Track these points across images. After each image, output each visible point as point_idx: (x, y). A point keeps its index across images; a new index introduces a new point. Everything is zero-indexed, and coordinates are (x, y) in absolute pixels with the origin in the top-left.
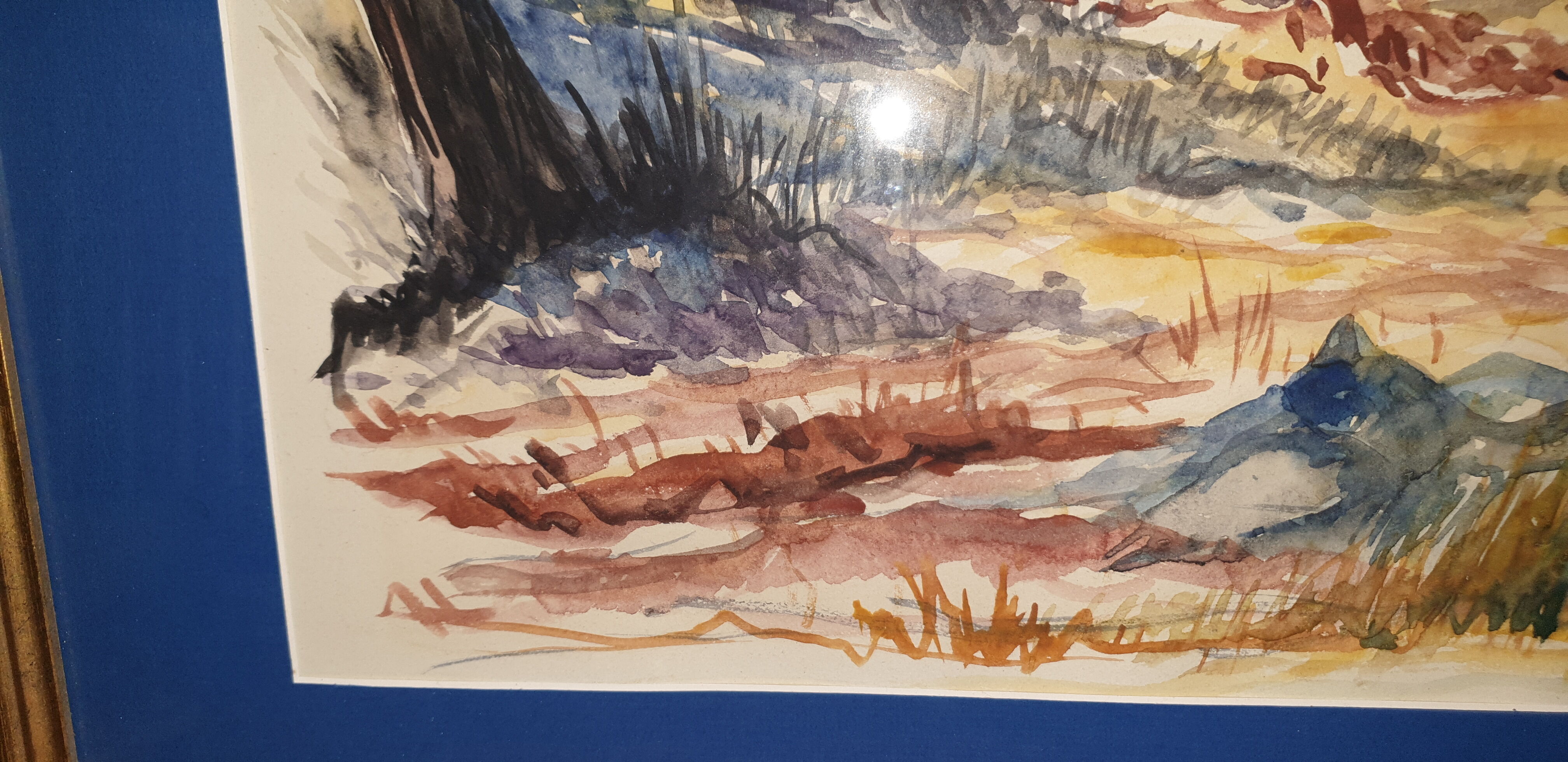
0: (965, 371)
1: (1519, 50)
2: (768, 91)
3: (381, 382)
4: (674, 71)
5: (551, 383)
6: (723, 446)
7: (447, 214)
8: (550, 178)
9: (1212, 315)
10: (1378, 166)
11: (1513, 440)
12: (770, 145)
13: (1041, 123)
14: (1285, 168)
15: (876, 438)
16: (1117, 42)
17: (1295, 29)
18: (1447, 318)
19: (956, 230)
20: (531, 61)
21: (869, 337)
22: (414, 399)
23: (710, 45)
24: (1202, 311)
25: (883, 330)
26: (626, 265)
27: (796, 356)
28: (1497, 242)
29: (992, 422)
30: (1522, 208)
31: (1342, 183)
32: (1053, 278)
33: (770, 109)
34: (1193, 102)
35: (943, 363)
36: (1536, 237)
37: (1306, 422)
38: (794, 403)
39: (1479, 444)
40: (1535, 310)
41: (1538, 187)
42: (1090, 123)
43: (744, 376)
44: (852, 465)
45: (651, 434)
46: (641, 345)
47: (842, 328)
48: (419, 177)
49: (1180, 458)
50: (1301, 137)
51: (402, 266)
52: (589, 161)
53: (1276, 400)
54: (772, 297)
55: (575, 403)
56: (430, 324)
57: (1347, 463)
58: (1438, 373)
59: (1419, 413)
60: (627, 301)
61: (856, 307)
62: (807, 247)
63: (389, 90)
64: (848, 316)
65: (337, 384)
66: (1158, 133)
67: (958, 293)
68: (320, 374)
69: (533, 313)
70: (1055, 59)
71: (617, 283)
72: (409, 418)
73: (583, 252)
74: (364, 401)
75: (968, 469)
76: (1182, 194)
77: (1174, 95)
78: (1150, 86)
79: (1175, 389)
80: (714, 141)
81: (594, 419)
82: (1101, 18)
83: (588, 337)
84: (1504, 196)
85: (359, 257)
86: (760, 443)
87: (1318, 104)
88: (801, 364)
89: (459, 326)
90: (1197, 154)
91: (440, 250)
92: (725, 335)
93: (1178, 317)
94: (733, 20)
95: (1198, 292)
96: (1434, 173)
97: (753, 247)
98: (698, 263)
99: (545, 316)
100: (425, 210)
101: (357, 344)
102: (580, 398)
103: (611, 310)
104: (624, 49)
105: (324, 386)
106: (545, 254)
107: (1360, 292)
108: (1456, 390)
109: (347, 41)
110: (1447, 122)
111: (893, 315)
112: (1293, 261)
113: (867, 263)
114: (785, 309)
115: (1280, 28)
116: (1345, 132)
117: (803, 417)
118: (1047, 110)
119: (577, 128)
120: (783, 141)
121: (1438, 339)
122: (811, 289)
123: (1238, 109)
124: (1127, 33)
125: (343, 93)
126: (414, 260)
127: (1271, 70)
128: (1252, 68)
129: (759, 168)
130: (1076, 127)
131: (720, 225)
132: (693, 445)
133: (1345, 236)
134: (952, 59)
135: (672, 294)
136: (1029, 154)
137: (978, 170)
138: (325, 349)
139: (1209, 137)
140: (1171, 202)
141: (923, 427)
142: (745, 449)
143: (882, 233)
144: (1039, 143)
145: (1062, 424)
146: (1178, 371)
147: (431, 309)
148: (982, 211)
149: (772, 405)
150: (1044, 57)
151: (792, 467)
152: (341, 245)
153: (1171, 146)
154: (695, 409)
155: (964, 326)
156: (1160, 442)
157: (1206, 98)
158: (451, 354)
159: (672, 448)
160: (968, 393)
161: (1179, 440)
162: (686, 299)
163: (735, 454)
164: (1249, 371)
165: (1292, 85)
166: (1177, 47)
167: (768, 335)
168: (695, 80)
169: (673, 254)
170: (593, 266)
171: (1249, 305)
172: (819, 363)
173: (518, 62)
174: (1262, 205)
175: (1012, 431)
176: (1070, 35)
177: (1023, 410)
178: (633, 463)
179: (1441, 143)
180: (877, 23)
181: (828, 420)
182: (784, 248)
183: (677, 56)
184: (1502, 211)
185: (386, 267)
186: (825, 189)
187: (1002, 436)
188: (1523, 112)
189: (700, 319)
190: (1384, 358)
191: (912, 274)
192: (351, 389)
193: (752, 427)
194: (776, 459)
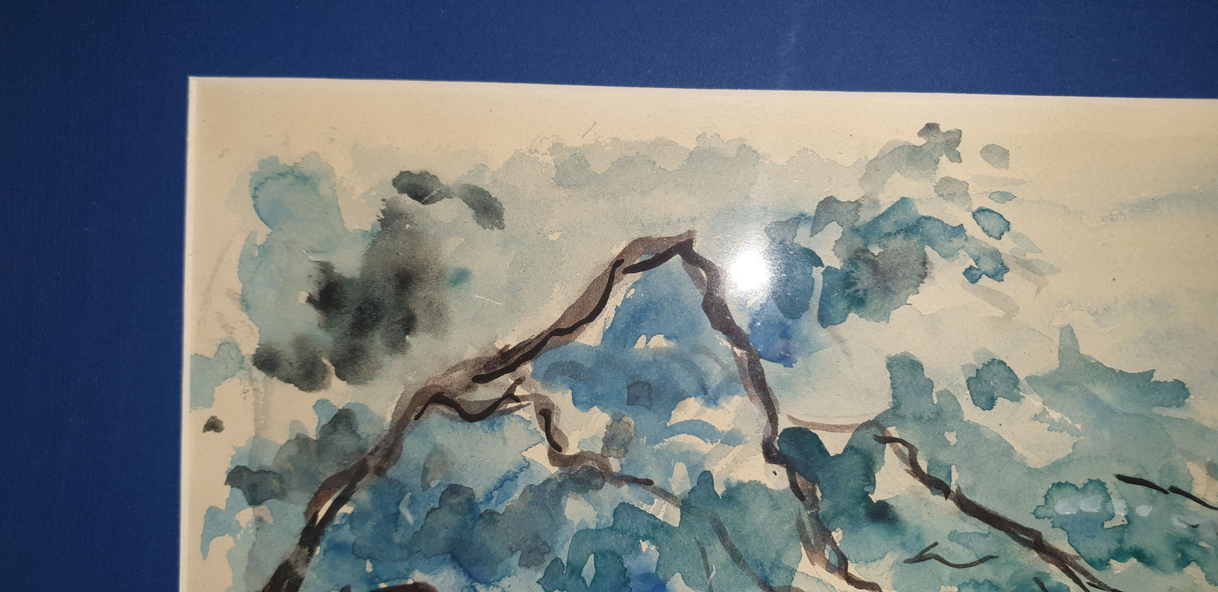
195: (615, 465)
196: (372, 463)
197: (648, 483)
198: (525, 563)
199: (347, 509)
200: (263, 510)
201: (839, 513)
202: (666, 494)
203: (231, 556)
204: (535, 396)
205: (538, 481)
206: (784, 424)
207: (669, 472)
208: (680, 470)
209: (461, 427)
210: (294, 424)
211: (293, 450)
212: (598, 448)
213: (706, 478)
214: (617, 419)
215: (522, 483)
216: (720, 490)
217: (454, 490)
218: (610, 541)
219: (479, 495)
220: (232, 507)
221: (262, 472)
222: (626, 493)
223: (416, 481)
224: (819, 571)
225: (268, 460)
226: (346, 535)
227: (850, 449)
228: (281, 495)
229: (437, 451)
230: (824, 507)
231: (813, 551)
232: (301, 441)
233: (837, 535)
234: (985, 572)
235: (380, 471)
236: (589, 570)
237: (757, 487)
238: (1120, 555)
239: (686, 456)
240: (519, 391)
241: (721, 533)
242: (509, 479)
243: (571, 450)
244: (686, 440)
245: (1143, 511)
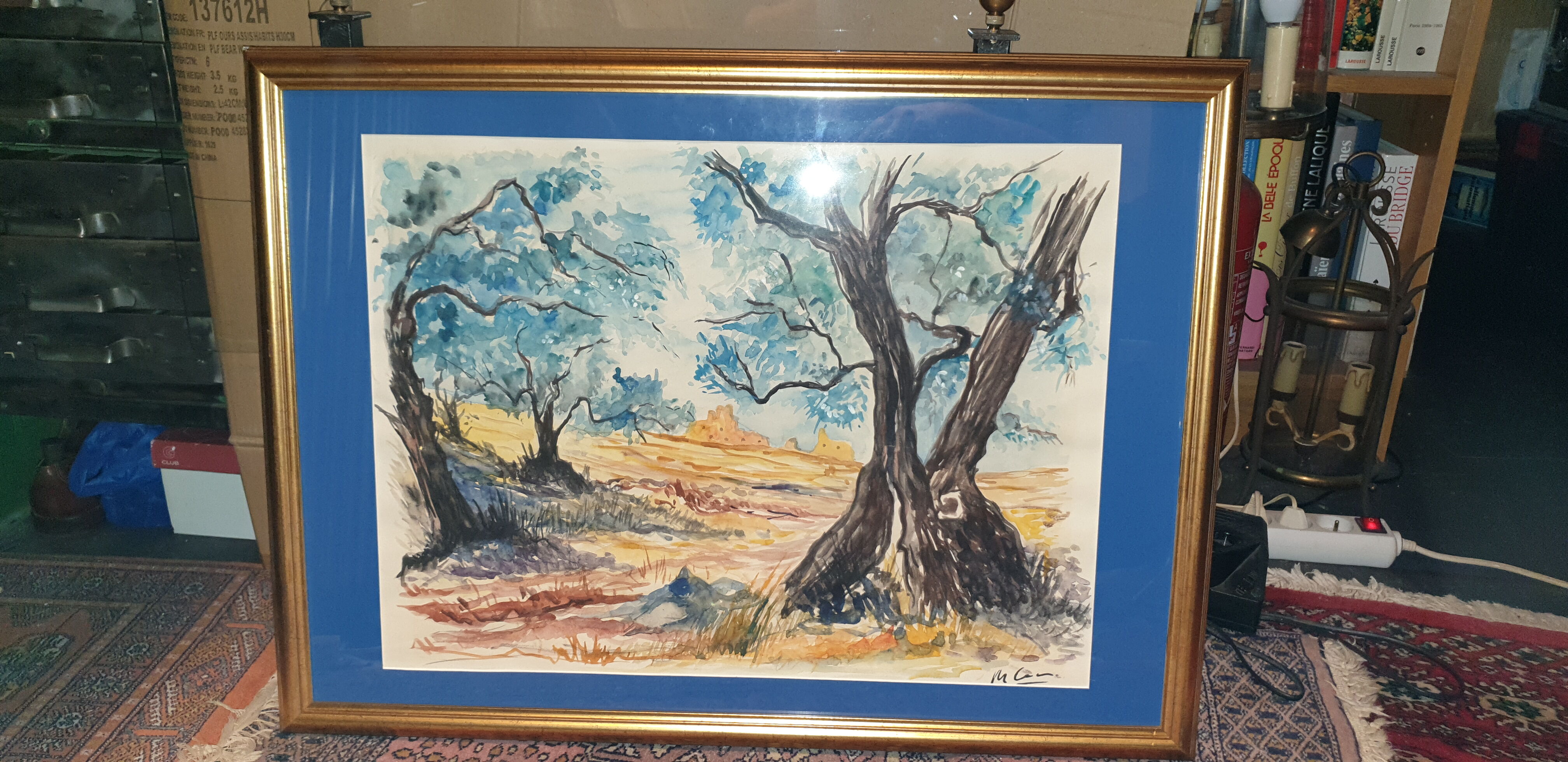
0: (584, 579)
1: (721, 501)
2: (529, 504)
3: (415, 579)
4: (504, 497)
5: (465, 581)
6: (515, 600)
7: (438, 533)
8: (467, 524)
9: (650, 565)
10: (690, 527)
11: (729, 600)
12: (529, 517)
13: (603, 514)
14: (667, 527)
15: (560, 598)
16: (621, 494)
17: (667, 492)
18: (711, 567)
19: (581, 540)
20: (463, 494)
21: (558, 570)
22: (425, 584)
23: (513, 491)
24: (647, 564)
25: (561, 567)
26: (488, 548)
27: (537, 574)
28: (720, 548)
29: (592, 593)
30: (726, 539)
31: (681, 531)
32: (607, 554)
33: (529, 508)
34: (642, 510)
35: (578, 577)
36: (731, 547)
37: (675, 594)
38: (535, 587)
39: (721, 601)
40: (732, 566)
41: (730, 534)
42: (615, 514)
43: (521, 579)
44: (552, 605)
45: (494, 596)
46: (491, 570)
47: (549, 566)
48: (430, 523)
49: (643, 604)
50: (670, 519)
51: (423, 547)
52: (479, 520)
53: (667, 588)
54: (530, 557)
55: (472, 587)
56: (431, 563)
57: (688, 606)
58: (709, 582)
59: (704, 593)
60: (488, 558)
61: (554, 561)
62: (539, 544)
63: (423, 500)
64: (552, 563)
65: (402, 580)
66: (633, 517)
67: (581, 558)
68: (398, 577)
69: (461, 561)
70: (605, 499)
71: (486, 553)
72: (423, 590)
73: (476, 545)
74: (410, 584)
75: (585, 607)
76: (640, 533)
77: (637, 508)
78: (630, 506)
79: (641, 585)
80: (514, 516)
81: (477, 591)
82: (617, 488)
83: (476, 568)
84: (721, 536)
85: (411, 544)
86: (526, 599)
87: (674, 512)
88: (538, 576)
89: (439, 564)
90: (643, 523)
91: (435, 543)
92: (516, 568)
93: (640, 565)
94: (520, 485)
95: (646, 559)
96: (703, 530)
97: (525, 543)
98: (509, 548)
99: (464, 562)
100: (431, 532)
101: (409, 568)
102: (474, 586)
103: (483, 560)
104: (490, 491)
105: (399, 580)
106: (465, 545)
107: (688, 560)
108: (714, 587)
109: (411, 486)
110: (706, 517)
111: (564, 563)
112: (671, 551)
113: (557, 549)
114: (534, 561)
115: (663, 492)
116: (681, 519)
117: (538, 591)
118: (604, 511)
119: (476, 511)
120: (533, 516)
121: (708, 573)
122: (540, 555)
123: (654, 512)
124: (624, 492)
125: (410, 500)
126: (427, 546)
127: (662, 502)
128: (656, 502)
129: (526, 523)
130: (611, 515)
131: (515, 537)
132: (506, 599)
133: (683, 545)
134: (578, 498)
135: (501, 556)
136: (599, 522)
137: (586, 525)
138: (400, 570)
139: (646, 519)
140: (638, 535)
141: (573, 594)
142: (522, 600)
143: (561, 541)
144: (602, 519)
145: (611, 594)
146: (641, 580)
147: (431, 559)
148: (587, 536)
149: (529, 588)
150: (602, 498)
151: (535, 606)
152: (406, 541)
153: (637, 521)
154: (507, 589)
155: (584, 566)
156: (637, 599)
157: (645, 509)
158: (436, 572)
159: (500, 600)
160: (585, 585)
161: (642, 599)
162: (505, 558)
163: (518, 602)
164: (660, 580)
165: (667, 506)
166: (637, 496)
167: (528, 568)
168: (509, 500)
169: (502, 546)
170: (478, 549)
171: (659, 563)
172: (543, 576)
173: (460, 495)
174: (662, 536)
175: (598, 596)
176: (609, 492)
177: (601, 590)
178: (488, 604)
179: (705, 522)
180: (558, 487)
181: (545, 592)
182: (533, 544)
183: (504, 494)
184: (721, 540)
185: (419, 547)
186: (544, 529)
187: (595, 597)
188: (724, 516)
189: (509, 564)
190: (695, 578)
191: (569, 552)
192: (406, 581)
193: (523, 594)
194: (530, 604)
195: (499, 246)
196: (426, 249)
197: (508, 251)
198: (474, 276)
199: (419, 264)
200: (393, 266)
201: (562, 256)
202: (514, 254)
203: (383, 281)
204: (474, 227)
205: (476, 252)
206: (545, 232)
207: (514, 247)
208: (518, 247)
209: (453, 237)
210: (402, 239)
211: (401, 247)
212: (493, 242)
213: (525, 249)
214: (498, 233)
215: (472, 253)
216: (529, 252)
217: (452, 256)
218: (499, 268)
219: (459, 257)
220: (383, 266)
221: (392, 254)
222: (503, 254)
223: (440, 254)
224: (559, 273)
225: (394, 251)
226: (420, 272)
227: (564, 238)
228: (398, 261)
229: (446, 245)
230: (558, 255)
231: (556, 267)
232: (404, 244)
233: (563, 263)
234: (602, 271)
235: (429, 252)
236: (493, 277)
237: (539, 250)
238: (636, 263)
239: (519, 243)
240: (469, 226)
241: (531, 264)
242: (468, 252)
243: (486, 243)
244: (518, 238)
245: (641, 251)
